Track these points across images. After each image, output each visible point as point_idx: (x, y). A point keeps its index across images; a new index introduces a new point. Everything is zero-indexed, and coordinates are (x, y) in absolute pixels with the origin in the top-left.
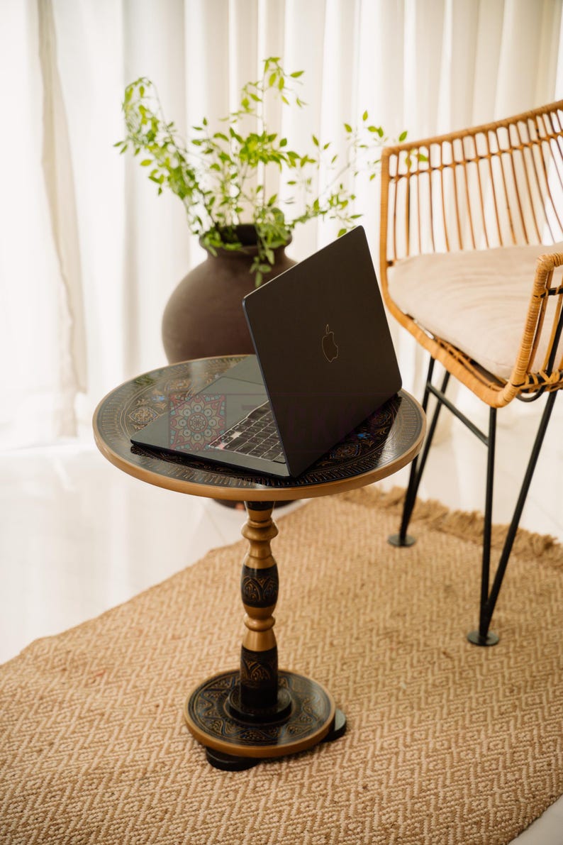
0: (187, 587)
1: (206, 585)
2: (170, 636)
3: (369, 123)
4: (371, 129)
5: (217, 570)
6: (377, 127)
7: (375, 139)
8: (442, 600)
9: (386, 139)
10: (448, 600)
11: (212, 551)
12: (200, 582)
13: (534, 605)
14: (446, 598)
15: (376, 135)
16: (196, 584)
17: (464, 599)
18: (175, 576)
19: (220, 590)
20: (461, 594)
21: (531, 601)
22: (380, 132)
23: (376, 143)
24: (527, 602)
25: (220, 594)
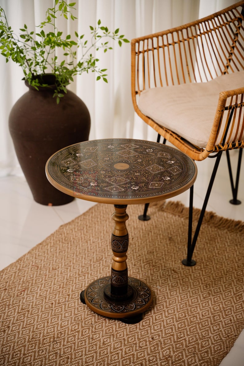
0: (54, 244)
1: (62, 242)
2: (51, 268)
3: (101, 26)
4: (102, 28)
5: (66, 235)
6: (105, 27)
7: (104, 33)
8: (169, 244)
9: (109, 33)
10: (171, 244)
11: (62, 226)
12: (59, 241)
13: (209, 245)
14: (170, 243)
15: (104, 31)
16: (58, 242)
17: (178, 244)
18: (47, 239)
19: (69, 244)
20: (176, 241)
21: (207, 243)
22: (106, 30)
23: (105, 35)
24: (206, 244)
25: (69, 247)
